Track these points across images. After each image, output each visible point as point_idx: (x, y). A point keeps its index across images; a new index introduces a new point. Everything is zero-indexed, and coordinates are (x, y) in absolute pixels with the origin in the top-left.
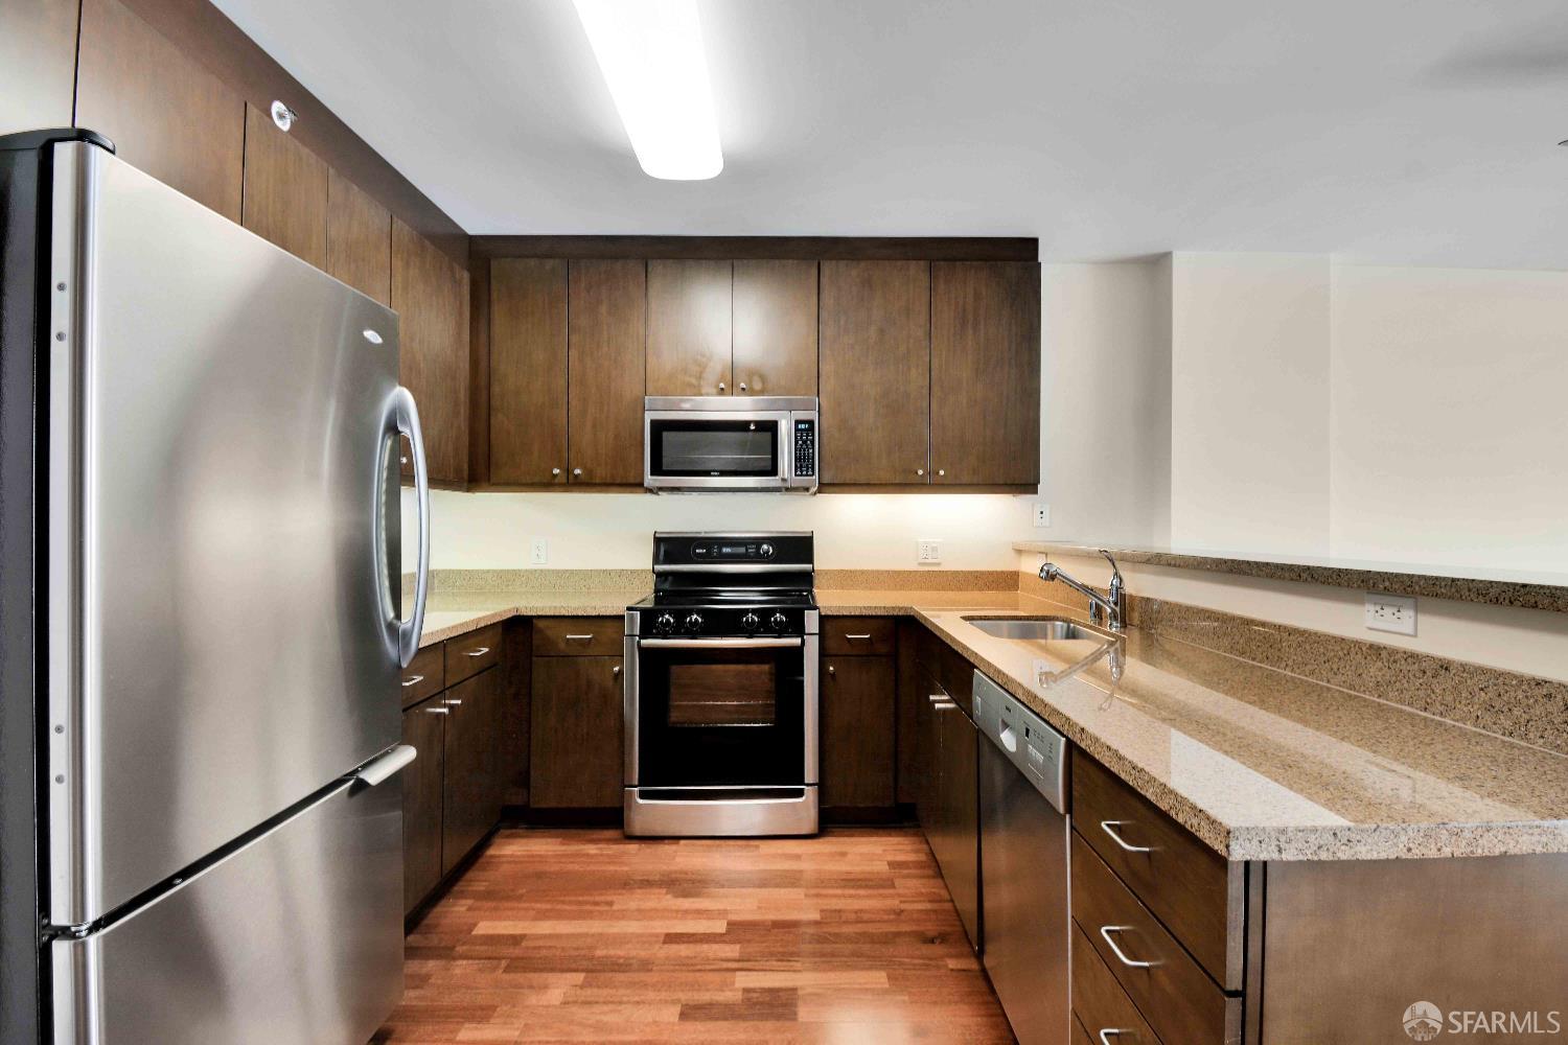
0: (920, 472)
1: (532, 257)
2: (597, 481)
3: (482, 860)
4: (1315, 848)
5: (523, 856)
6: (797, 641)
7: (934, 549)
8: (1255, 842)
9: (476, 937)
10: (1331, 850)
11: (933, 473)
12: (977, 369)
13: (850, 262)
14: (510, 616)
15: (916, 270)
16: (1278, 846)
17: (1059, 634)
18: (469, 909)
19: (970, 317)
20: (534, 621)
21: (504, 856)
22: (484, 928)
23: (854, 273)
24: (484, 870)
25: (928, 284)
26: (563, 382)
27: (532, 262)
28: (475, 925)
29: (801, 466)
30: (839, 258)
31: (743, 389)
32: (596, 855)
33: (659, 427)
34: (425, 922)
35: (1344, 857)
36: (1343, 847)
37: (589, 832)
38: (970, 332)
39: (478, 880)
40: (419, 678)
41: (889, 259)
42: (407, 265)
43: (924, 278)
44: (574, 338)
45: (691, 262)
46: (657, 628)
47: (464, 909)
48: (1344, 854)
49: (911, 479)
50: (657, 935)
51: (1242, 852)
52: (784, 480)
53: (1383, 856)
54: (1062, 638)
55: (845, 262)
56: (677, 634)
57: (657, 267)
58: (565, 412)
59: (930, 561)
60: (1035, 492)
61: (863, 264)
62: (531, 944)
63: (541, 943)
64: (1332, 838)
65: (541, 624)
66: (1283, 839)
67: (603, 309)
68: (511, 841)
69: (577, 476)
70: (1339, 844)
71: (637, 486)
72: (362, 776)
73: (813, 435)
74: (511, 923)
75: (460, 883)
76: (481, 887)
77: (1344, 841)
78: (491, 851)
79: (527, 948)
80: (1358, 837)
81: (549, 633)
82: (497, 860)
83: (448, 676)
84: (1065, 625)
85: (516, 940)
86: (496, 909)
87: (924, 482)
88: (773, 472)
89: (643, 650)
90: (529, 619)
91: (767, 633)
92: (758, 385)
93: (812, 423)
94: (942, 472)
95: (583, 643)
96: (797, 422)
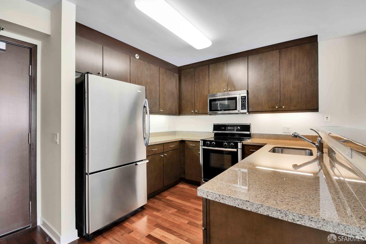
0: (277, 107)
1: (188, 69)
2: (200, 113)
3: (175, 186)
4: (215, 198)
5: (182, 188)
6: (235, 150)
7: (288, 129)
8: (202, 193)
9: (166, 199)
10: (219, 199)
11: (280, 107)
12: (295, 77)
13: (256, 55)
14: (180, 140)
15: (276, 53)
16: (207, 195)
17: (307, 154)
18: (168, 194)
19: (293, 62)
20: (185, 141)
21: (179, 187)
22: (168, 198)
23: (257, 57)
24: (174, 188)
25: (279, 56)
26: (194, 93)
27: (188, 70)
28: (167, 197)
29: (243, 107)
30: (252, 54)
31: (230, 90)
32: (194, 191)
33: (211, 101)
34: (161, 194)
35: (222, 202)
36: (221, 199)
37: (194, 186)
38: (293, 67)
39: (173, 190)
40: (156, 149)
41: (267, 52)
42: (163, 76)
43: (278, 55)
44: (196, 84)
45: (218, 63)
46: (206, 144)
47: (167, 194)
48: (222, 201)
49: (274, 109)
50: (194, 208)
51: (200, 194)
52: (239, 111)
53: (231, 205)
54: (308, 155)
55: (255, 55)
56: (210, 146)
57: (211, 66)
58: (194, 100)
59: (287, 132)
60: (318, 111)
61: (260, 55)
62: (173, 202)
63: (174, 203)
64: (219, 196)
65: (186, 142)
66: (208, 193)
67: (201, 77)
68: (182, 184)
69: (196, 112)
70: (220, 198)
71: (206, 114)
72: (137, 163)
73: (246, 100)
74: (172, 198)
75: (169, 189)
76: (172, 191)
77: (222, 198)
78: (178, 185)
79: (172, 203)
80: (225, 198)
81: (188, 144)
82: (177, 187)
83: (164, 150)
84: (310, 151)
85: (171, 201)
86: (172, 195)
87: (278, 110)
88: (236, 109)
89: (204, 149)
90: (184, 141)
91: (229, 148)
92: (233, 89)
93: (245, 97)
94: (283, 107)
95: (194, 146)
96: (242, 97)
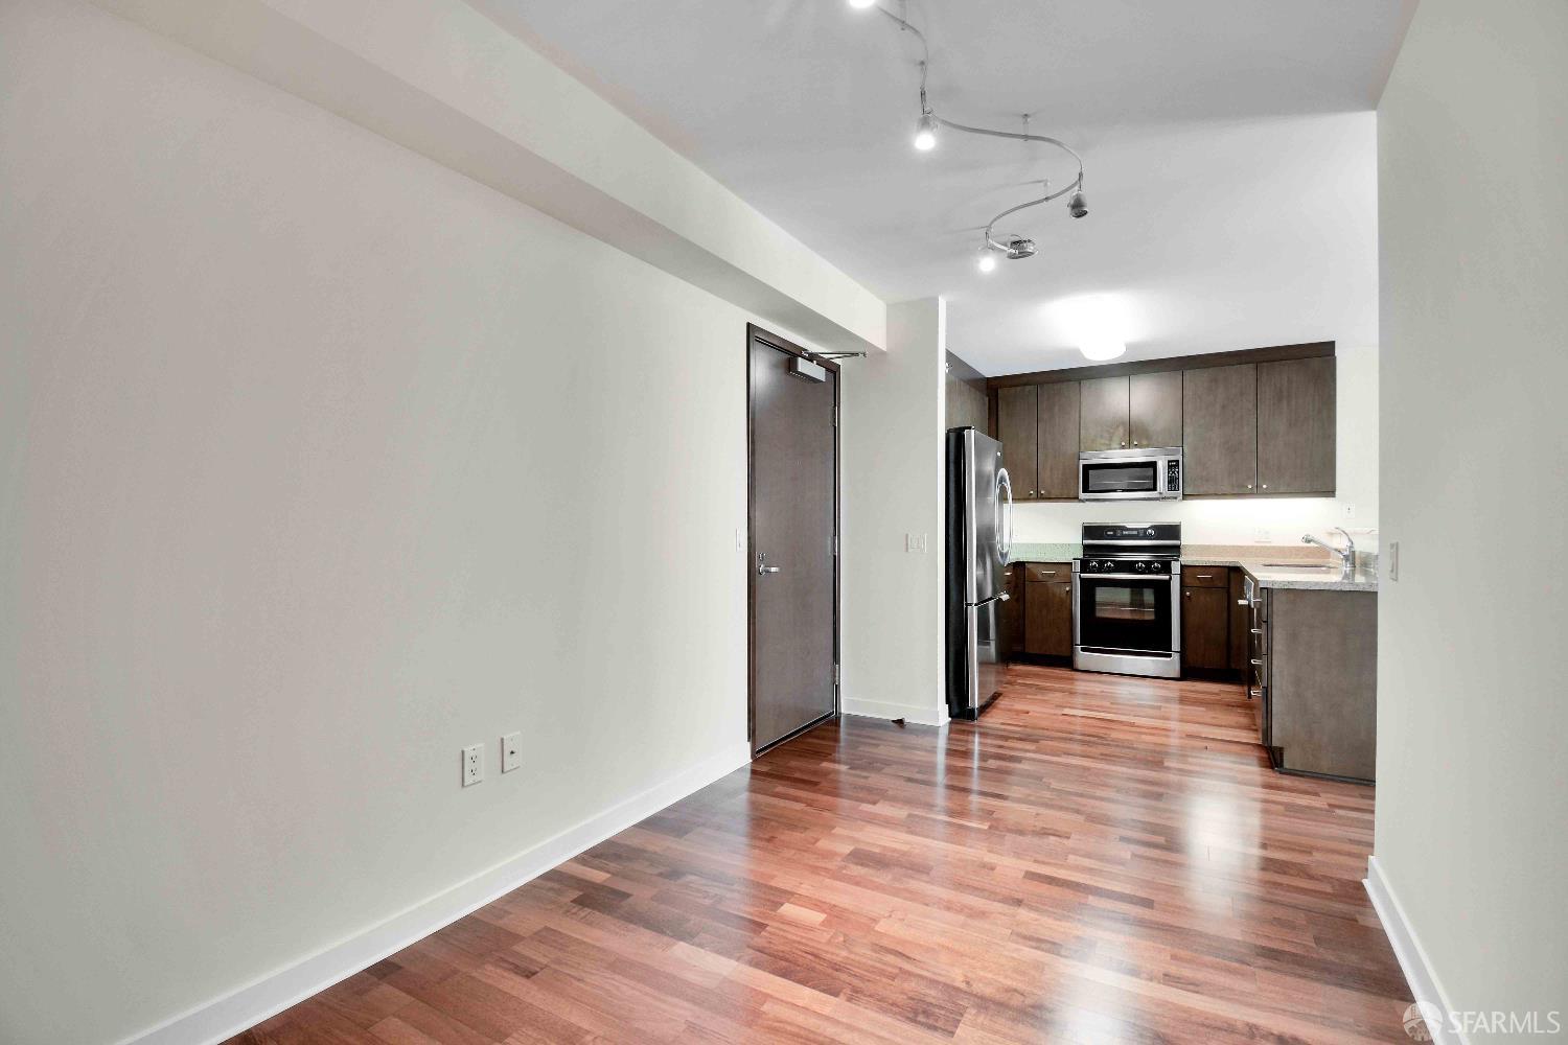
0: (1250, 487)
1: (1020, 386)
2: (1053, 497)
6: (1168, 577)
7: (1267, 533)
11: (1259, 487)
12: (1290, 425)
13: (1202, 370)
14: (1014, 561)
15: (1248, 370)
19: (1285, 394)
20: (1026, 564)
23: (1205, 376)
25: (1255, 377)
26: (1035, 447)
27: (1020, 389)
29: (1171, 485)
30: (1195, 367)
31: (1136, 445)
33: (1087, 468)
38: (1285, 402)
41: (1229, 365)
43: (1252, 373)
45: (1106, 379)
46: (1088, 569)
49: (1245, 490)
52: (1161, 493)
55: (1199, 370)
56: (1099, 571)
57: (1086, 384)
58: (1036, 463)
60: (1335, 497)
65: (1028, 566)
67: (1056, 408)
69: (1042, 494)
71: (1076, 498)
73: (1178, 468)
81: (1032, 571)
87: (1253, 492)
88: (1155, 489)
89: (1082, 580)
90: (1024, 563)
91: (1149, 573)
92: (1145, 442)
93: (1177, 461)
94: (1264, 486)
95: (1050, 576)
96: (1169, 462)
